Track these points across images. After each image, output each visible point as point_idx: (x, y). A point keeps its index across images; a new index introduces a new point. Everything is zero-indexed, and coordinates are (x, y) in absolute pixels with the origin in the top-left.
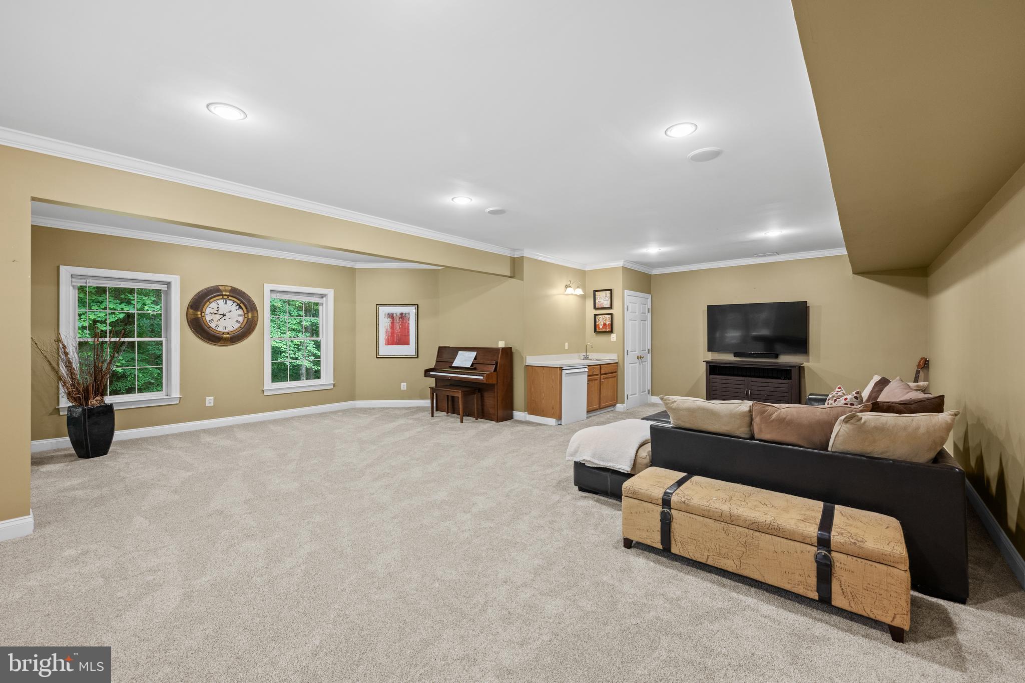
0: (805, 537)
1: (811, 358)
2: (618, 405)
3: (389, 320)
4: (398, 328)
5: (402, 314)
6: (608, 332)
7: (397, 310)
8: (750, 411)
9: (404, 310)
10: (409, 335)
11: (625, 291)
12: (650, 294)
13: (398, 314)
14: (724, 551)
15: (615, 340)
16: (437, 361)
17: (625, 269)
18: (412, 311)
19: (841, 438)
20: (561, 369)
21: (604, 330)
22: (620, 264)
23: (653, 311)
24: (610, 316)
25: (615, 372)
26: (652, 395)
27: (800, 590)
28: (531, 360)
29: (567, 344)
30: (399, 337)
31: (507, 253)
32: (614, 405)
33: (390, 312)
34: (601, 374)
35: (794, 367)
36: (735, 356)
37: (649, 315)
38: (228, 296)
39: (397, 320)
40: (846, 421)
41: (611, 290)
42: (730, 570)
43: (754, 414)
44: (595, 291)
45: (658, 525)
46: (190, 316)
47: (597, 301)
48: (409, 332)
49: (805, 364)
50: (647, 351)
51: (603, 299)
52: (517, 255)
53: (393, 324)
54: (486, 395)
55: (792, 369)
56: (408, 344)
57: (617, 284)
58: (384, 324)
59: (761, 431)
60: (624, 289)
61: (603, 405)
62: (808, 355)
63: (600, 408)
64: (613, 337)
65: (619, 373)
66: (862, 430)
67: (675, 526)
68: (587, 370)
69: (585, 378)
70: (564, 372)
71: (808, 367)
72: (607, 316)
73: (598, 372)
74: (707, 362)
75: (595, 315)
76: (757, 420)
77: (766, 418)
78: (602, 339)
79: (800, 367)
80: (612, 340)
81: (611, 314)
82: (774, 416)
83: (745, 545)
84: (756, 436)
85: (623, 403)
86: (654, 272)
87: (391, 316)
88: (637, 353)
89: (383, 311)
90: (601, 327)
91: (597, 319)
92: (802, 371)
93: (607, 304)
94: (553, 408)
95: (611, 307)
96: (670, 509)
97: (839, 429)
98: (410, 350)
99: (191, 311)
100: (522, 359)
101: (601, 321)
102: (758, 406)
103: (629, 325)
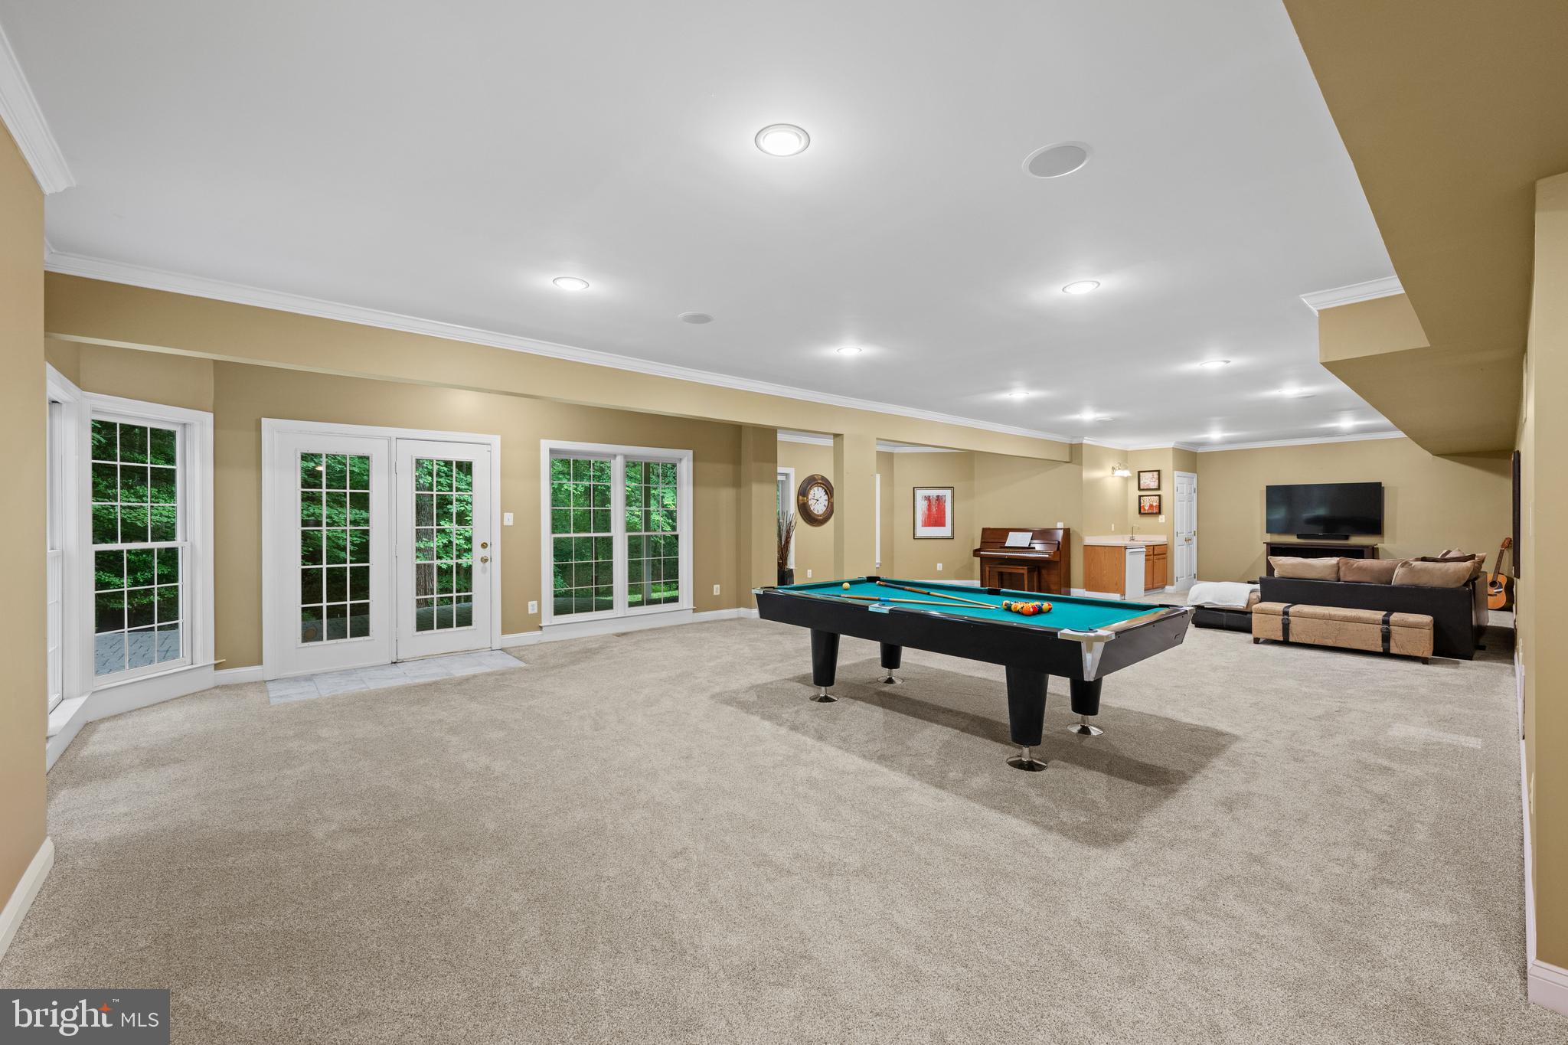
0: (1375, 621)
1: (1385, 538)
2: (1167, 587)
3: (926, 503)
4: (934, 510)
5: (938, 496)
6: (1156, 513)
7: (934, 493)
8: (1338, 563)
9: (940, 492)
10: (945, 517)
11: (1175, 472)
12: (1196, 472)
13: (935, 497)
14: (1325, 635)
15: (1164, 521)
16: (982, 543)
17: (1174, 449)
18: (947, 493)
19: (1399, 577)
20: (1125, 548)
21: (1150, 511)
22: (1171, 444)
23: (1199, 491)
24: (1157, 497)
25: (1165, 554)
26: (1198, 580)
27: (1373, 649)
28: (1090, 540)
29: (1113, 525)
30: (935, 518)
31: (1067, 440)
32: (1163, 587)
33: (927, 495)
34: (1154, 555)
35: (1367, 547)
36: (1298, 538)
37: (1195, 495)
38: (820, 483)
39: (934, 502)
40: (1402, 566)
41: (1159, 471)
42: (1330, 645)
43: (1340, 565)
44: (1139, 472)
45: (1280, 626)
46: (801, 502)
47: (1142, 482)
48: (944, 514)
49: (1379, 545)
50: (1193, 533)
51: (1149, 480)
52: (1075, 441)
53: (929, 506)
54: (1044, 572)
55: (1365, 550)
56: (944, 525)
57: (1167, 465)
58: (921, 506)
59: (1345, 575)
60: (1174, 470)
61: (1156, 585)
62: (1383, 537)
63: (1153, 588)
64: (1162, 518)
65: (1169, 554)
66: (1412, 570)
67: (1292, 626)
68: (1145, 550)
69: (1143, 557)
70: (1128, 551)
71: (1383, 548)
72: (1154, 497)
73: (1151, 553)
74: (1268, 544)
75: (1140, 497)
76: (1343, 569)
77: (1350, 568)
78: (1148, 521)
79: (1373, 548)
80: (1160, 521)
81: (1159, 496)
82: (1355, 565)
83: (1339, 630)
84: (1341, 579)
85: (1172, 584)
86: (1200, 450)
87: (928, 498)
88: (1185, 535)
89: (920, 494)
90: (1147, 508)
91: (1142, 501)
92: (1375, 552)
93: (1154, 485)
94: (1116, 584)
95: (1159, 489)
96: (1288, 616)
97: (1399, 571)
98: (945, 531)
99: (801, 498)
100: (1081, 539)
101: (1146, 503)
102: (1343, 560)
103: (1177, 504)
